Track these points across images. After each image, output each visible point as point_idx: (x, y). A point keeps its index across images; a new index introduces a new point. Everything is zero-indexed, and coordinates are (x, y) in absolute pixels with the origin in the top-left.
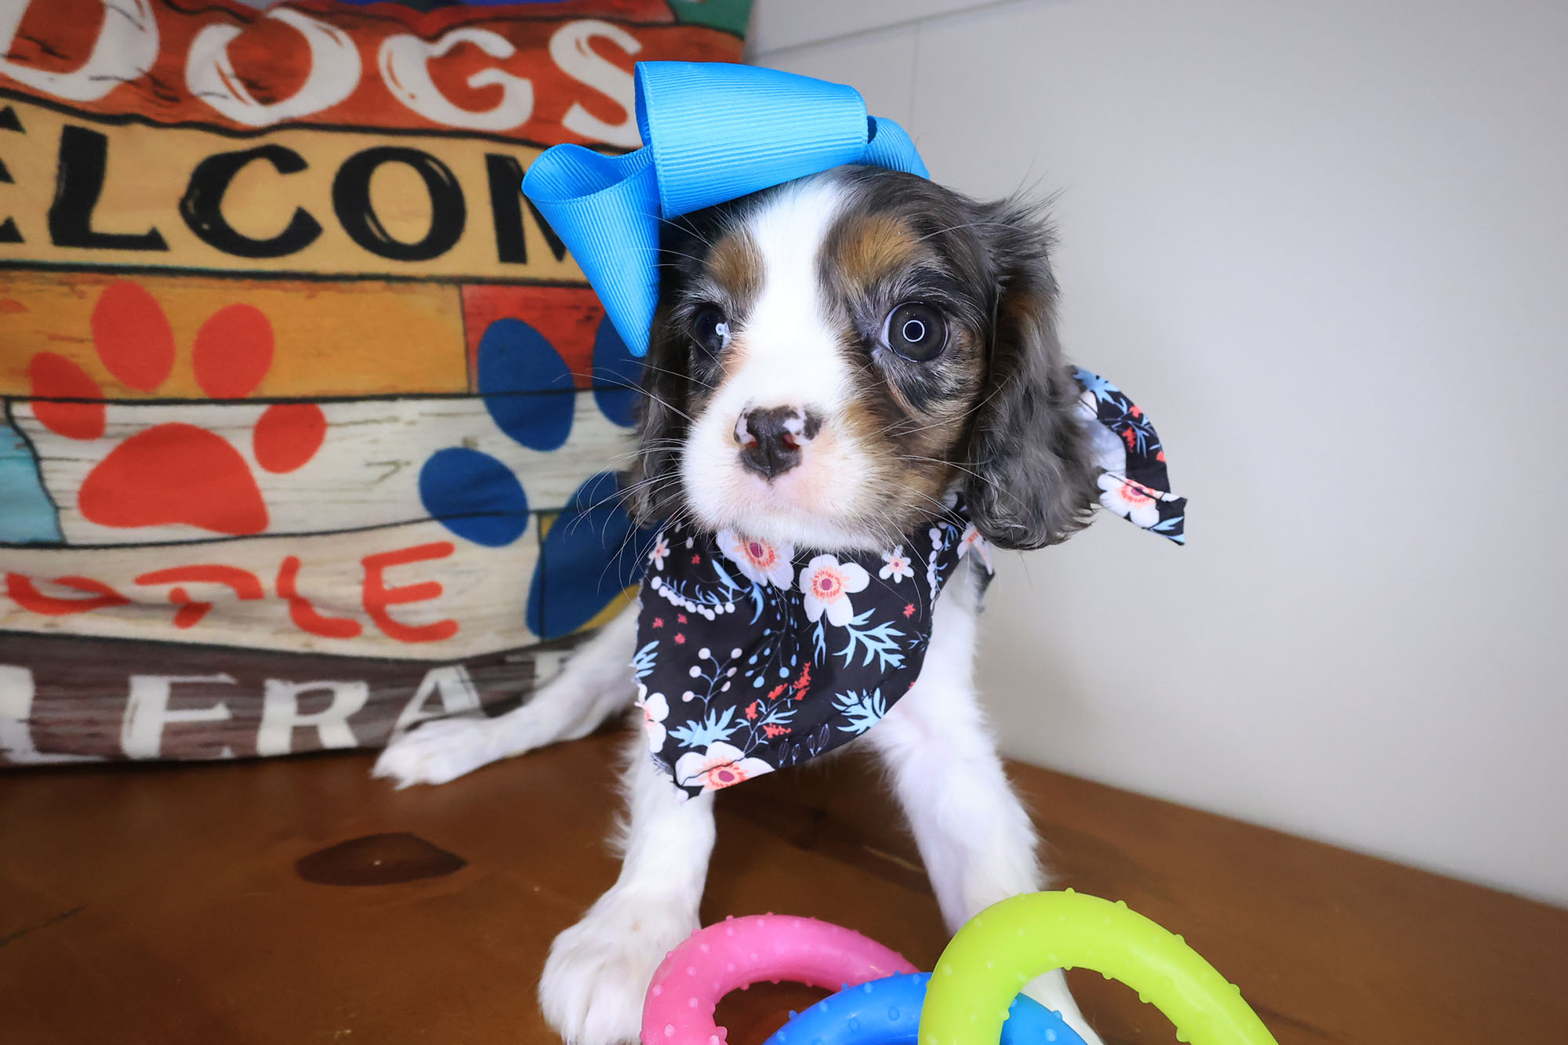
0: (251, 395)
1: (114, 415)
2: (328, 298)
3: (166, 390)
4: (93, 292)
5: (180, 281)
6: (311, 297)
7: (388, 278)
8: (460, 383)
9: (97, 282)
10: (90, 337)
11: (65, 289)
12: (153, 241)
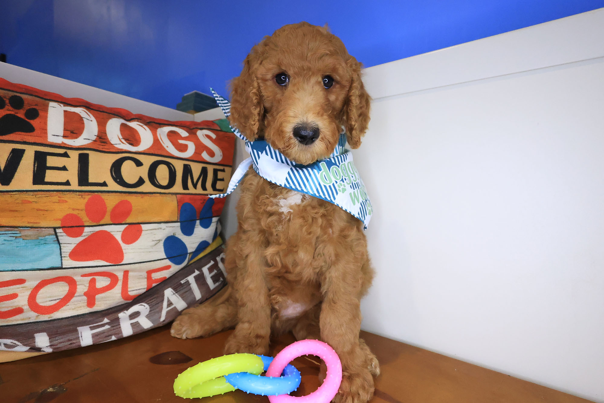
0: (123, 222)
1: (87, 229)
2: (147, 198)
3: (101, 223)
4: (87, 197)
5: (111, 194)
6: (142, 198)
7: (160, 193)
8: (175, 219)
9: (88, 195)
10: (85, 209)
11: (80, 196)
12: (104, 184)
